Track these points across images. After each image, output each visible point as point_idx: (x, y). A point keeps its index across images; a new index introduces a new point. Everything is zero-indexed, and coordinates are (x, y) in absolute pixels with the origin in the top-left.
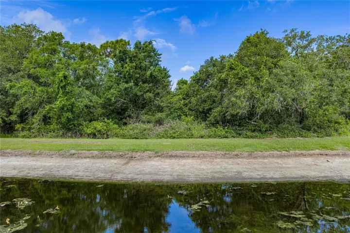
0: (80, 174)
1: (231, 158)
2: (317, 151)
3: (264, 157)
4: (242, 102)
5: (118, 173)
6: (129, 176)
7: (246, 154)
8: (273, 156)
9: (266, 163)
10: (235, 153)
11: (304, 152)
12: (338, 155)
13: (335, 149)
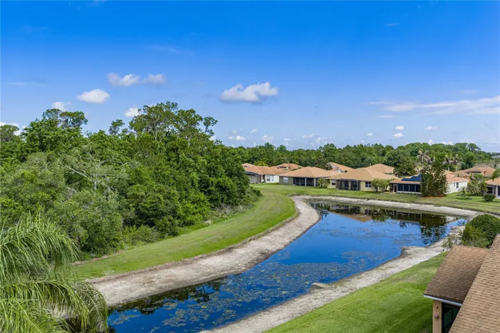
12: (104, 281)
13: (103, 276)
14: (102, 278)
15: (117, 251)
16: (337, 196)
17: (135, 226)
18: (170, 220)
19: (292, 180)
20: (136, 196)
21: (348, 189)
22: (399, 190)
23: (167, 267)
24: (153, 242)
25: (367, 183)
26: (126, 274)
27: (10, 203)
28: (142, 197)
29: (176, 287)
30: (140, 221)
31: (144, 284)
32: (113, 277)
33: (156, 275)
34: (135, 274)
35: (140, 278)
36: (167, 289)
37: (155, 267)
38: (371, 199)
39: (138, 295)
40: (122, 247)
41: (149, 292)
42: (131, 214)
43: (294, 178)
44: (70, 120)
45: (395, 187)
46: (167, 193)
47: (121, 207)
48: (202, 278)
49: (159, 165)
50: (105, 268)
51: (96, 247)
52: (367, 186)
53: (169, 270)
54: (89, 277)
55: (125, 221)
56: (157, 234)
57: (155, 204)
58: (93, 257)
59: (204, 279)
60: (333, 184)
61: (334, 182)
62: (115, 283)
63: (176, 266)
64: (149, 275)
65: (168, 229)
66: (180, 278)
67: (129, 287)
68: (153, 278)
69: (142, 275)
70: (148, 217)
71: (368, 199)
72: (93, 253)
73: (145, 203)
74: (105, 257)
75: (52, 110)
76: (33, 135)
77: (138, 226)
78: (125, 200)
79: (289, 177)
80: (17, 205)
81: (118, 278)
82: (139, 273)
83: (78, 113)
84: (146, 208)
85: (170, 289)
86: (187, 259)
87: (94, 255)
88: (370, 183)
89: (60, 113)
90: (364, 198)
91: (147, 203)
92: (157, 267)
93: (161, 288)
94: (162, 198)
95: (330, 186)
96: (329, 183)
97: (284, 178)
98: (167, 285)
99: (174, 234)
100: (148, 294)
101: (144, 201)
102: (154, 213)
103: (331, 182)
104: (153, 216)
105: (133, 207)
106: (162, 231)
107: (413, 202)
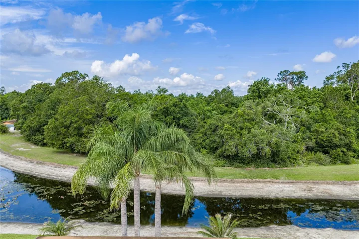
0: (147, 188)
1: (221, 182)
2: (269, 180)
3: (238, 182)
4: (232, 149)
5: (164, 189)
6: (170, 191)
7: (229, 180)
8: (244, 182)
9: (237, 187)
10: (223, 179)
11: (261, 180)
12: (279, 182)
13: (279, 179)
14: (278, 180)
15: (294, 166)
17: (313, 152)
18: (342, 151)
20: (317, 131)
23: (328, 183)
24: (325, 165)
26: (294, 181)
27: (230, 128)
28: (322, 132)
29: (328, 198)
30: (318, 149)
31: (305, 190)
32: (286, 181)
33: (316, 186)
34: (301, 182)
35: (304, 186)
36: (321, 197)
37: (317, 181)
39: (298, 195)
40: (298, 164)
41: (307, 196)
42: (312, 143)
44: (295, 77)
46: (344, 131)
47: (306, 138)
48: (353, 197)
49: (344, 109)
50: (282, 175)
51: (280, 161)
53: (328, 186)
54: (270, 178)
55: (307, 147)
56: (329, 159)
57: (330, 138)
58: (277, 167)
59: (355, 198)
62: (286, 186)
63: (336, 184)
64: (311, 186)
65: (341, 158)
66: (335, 193)
67: (294, 189)
68: (313, 188)
69: (306, 185)
70: (324, 147)
72: (278, 164)
73: (322, 136)
74: (286, 168)
75: (284, 71)
76: (254, 90)
77: (316, 152)
78: (308, 133)
80: (234, 130)
81: (289, 183)
82: (305, 183)
83: (301, 72)
84: (323, 140)
85: (323, 198)
86: (346, 181)
87: (278, 166)
89: (289, 73)
91: (324, 137)
92: (319, 182)
93: (316, 196)
94: (337, 134)
98: (323, 195)
99: (346, 163)
100: (305, 197)
101: (322, 135)
102: (328, 144)
104: (327, 146)
105: (314, 138)
106: (335, 158)
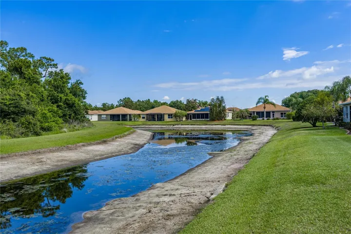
16: (150, 125)
19: (109, 117)
21: (155, 120)
22: (193, 118)
25: (169, 115)
38: (175, 125)
43: (111, 115)
45: (191, 116)
52: (169, 118)
60: (143, 118)
61: (144, 116)
71: (174, 125)
79: (107, 115)
88: (171, 115)
90: (171, 125)
95: (141, 120)
96: (140, 117)
97: (102, 116)
103: (142, 116)
107: (206, 125)
